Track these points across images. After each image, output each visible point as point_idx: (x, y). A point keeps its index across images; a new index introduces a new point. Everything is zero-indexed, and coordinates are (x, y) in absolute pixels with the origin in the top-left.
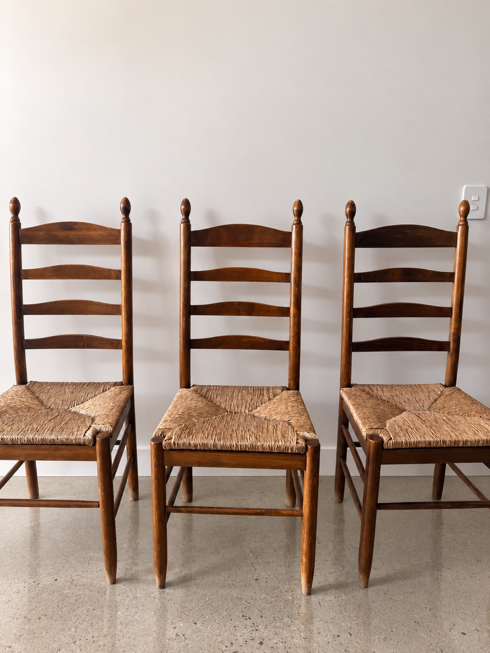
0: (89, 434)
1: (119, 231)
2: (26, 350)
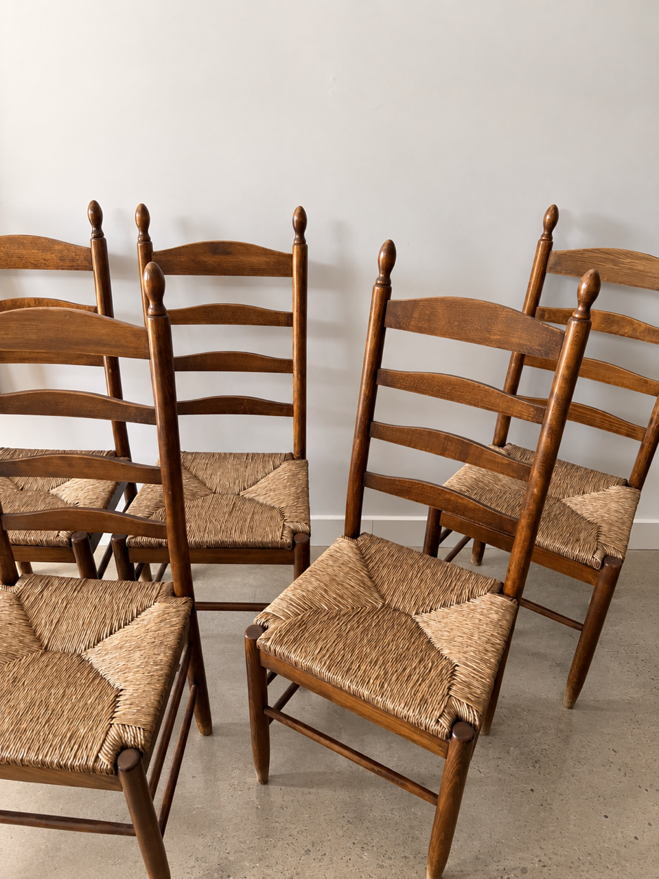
0: (286, 537)
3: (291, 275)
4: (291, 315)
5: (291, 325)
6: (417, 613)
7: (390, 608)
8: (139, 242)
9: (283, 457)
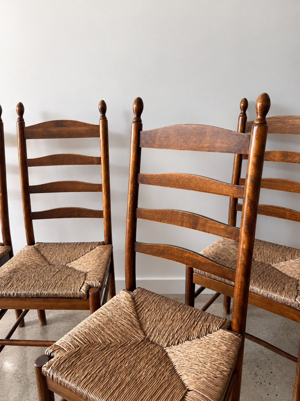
0: (83, 290)
1: (99, 126)
2: (33, 220)
3: (99, 136)
4: (100, 158)
5: (100, 164)
6: (168, 346)
7: (149, 341)
8: (18, 121)
9: (97, 244)
